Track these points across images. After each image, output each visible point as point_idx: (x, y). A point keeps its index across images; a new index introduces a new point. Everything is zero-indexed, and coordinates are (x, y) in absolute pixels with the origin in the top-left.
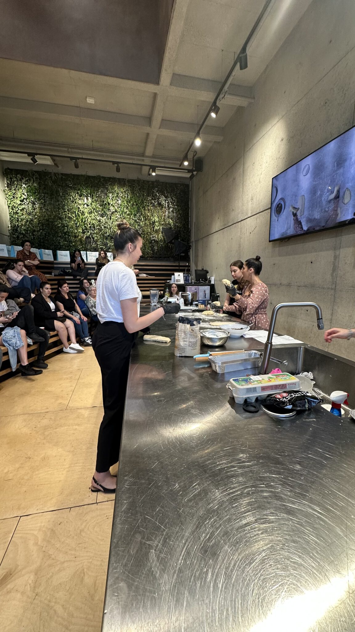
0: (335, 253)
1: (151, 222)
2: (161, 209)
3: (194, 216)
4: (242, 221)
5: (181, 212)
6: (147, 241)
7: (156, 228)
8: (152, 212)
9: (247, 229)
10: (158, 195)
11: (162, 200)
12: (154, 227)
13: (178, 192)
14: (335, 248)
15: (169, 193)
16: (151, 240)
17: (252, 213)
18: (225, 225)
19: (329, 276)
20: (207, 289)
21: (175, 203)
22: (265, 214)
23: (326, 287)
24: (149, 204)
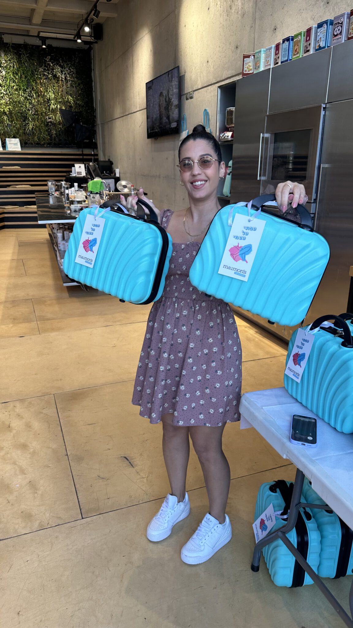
1: (46, 100)
2: (57, 83)
3: (98, 92)
5: (82, 86)
6: (42, 124)
7: (52, 106)
8: (45, 86)
10: (51, 64)
11: (57, 70)
12: (49, 106)
13: (77, 61)
15: (65, 62)
16: (47, 122)
21: (73, 75)
24: (42, 76)
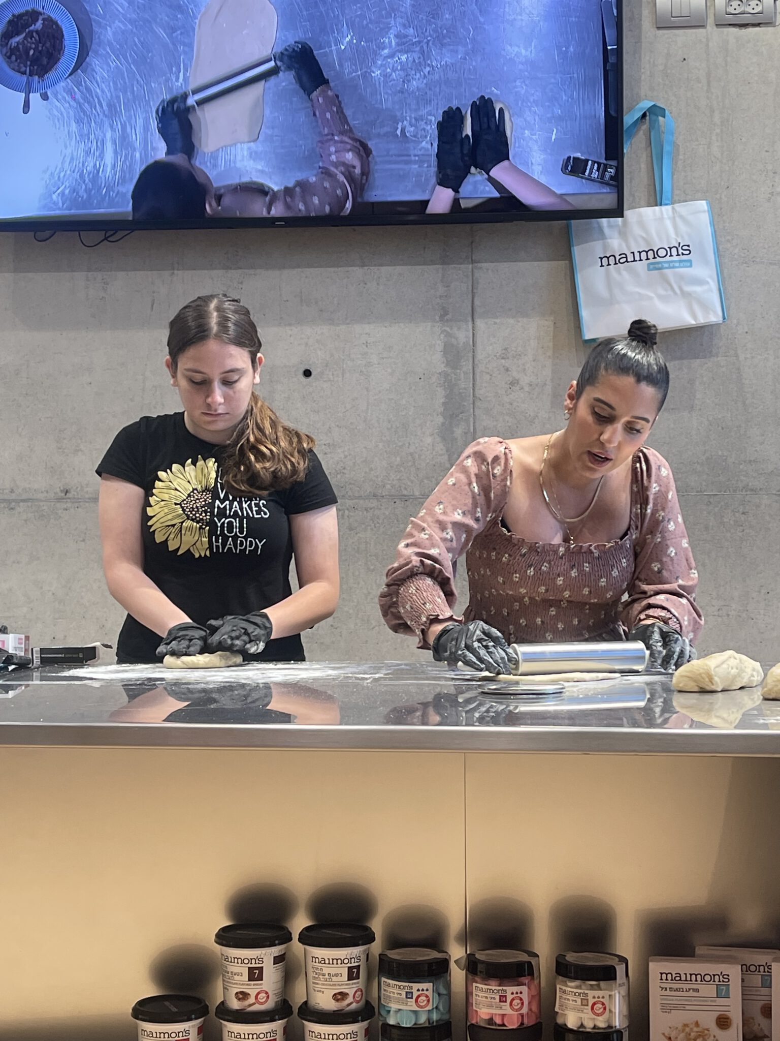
0: (448, 335)
14: (444, 315)
19: (429, 440)
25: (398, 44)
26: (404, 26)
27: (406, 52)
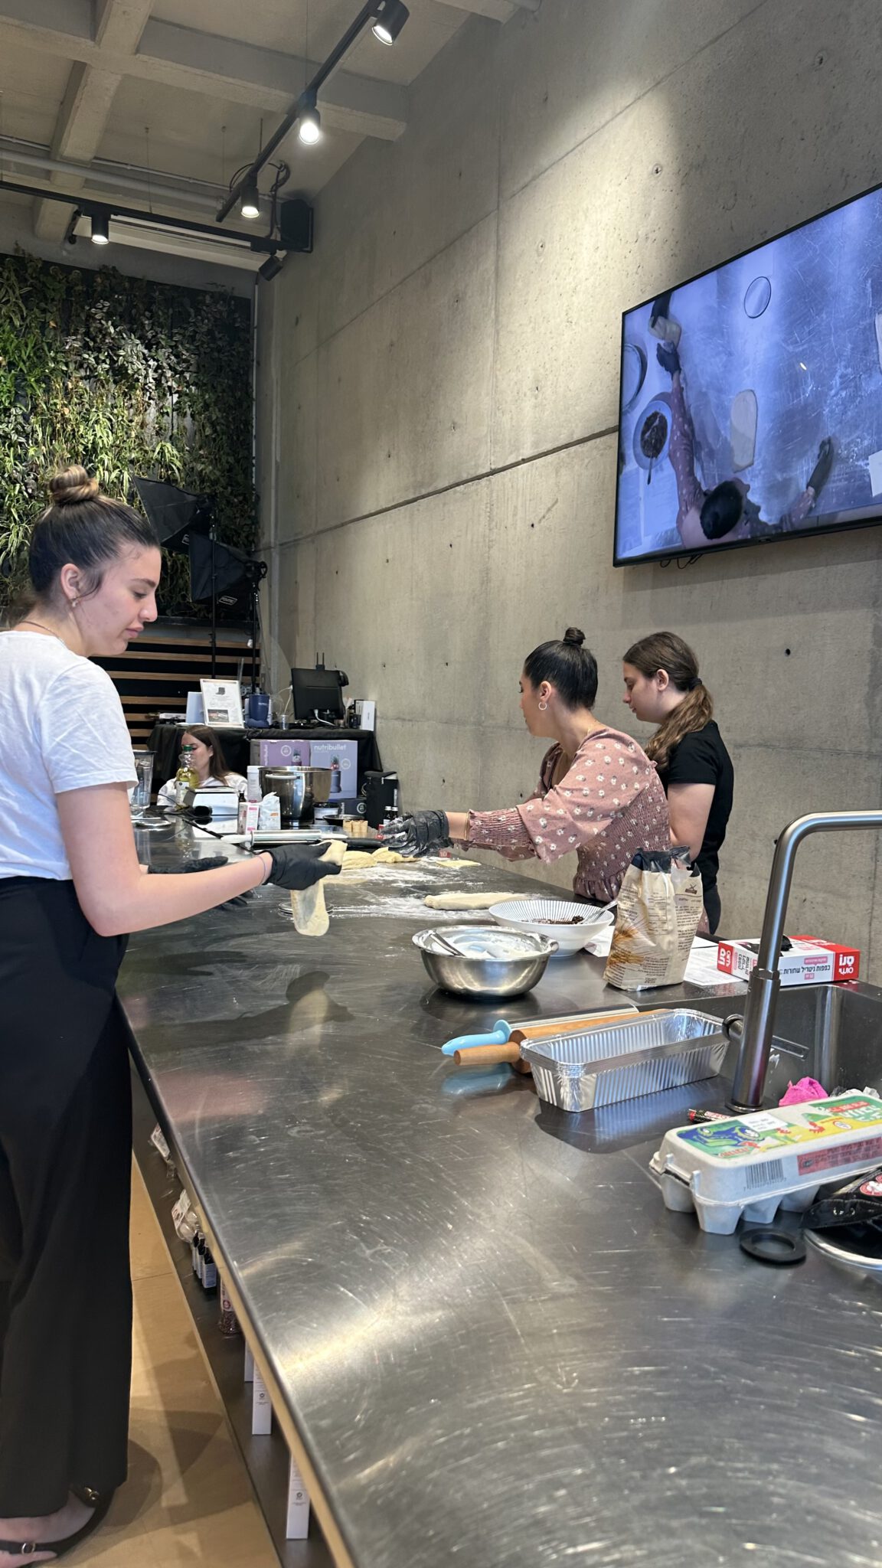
0: (877, 619)
1: (81, 448)
2: (125, 394)
3: (275, 436)
4: (493, 472)
5: (215, 414)
8: (82, 403)
9: (516, 507)
10: (112, 330)
11: (132, 351)
13: (205, 329)
14: (875, 602)
15: (161, 326)
17: (536, 444)
18: (422, 485)
19: (857, 706)
20: (346, 752)
21: (187, 375)
22: (595, 452)
23: (847, 749)
24: (72, 366)
25: (841, 384)
26: (846, 367)
27: (845, 388)
